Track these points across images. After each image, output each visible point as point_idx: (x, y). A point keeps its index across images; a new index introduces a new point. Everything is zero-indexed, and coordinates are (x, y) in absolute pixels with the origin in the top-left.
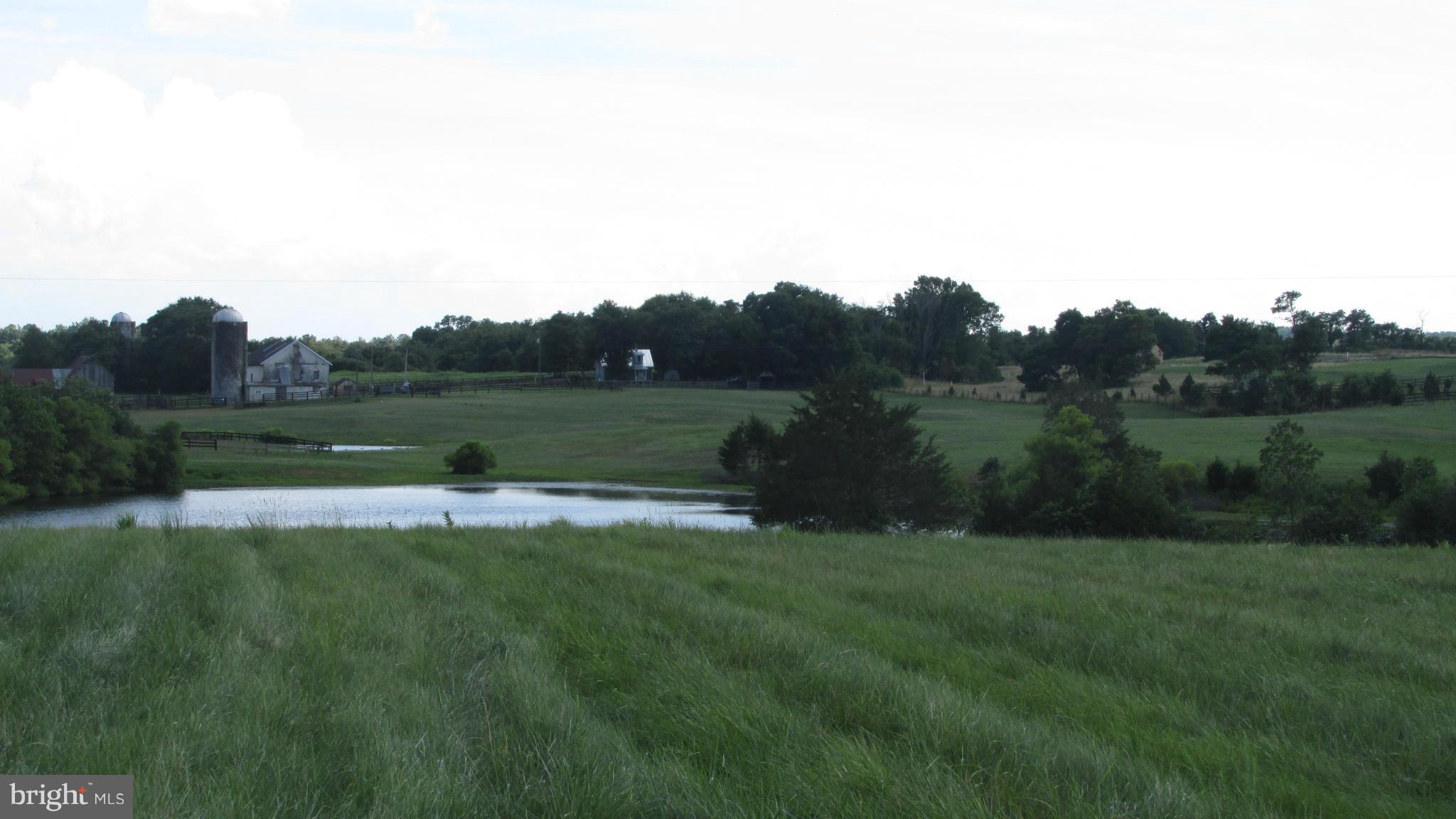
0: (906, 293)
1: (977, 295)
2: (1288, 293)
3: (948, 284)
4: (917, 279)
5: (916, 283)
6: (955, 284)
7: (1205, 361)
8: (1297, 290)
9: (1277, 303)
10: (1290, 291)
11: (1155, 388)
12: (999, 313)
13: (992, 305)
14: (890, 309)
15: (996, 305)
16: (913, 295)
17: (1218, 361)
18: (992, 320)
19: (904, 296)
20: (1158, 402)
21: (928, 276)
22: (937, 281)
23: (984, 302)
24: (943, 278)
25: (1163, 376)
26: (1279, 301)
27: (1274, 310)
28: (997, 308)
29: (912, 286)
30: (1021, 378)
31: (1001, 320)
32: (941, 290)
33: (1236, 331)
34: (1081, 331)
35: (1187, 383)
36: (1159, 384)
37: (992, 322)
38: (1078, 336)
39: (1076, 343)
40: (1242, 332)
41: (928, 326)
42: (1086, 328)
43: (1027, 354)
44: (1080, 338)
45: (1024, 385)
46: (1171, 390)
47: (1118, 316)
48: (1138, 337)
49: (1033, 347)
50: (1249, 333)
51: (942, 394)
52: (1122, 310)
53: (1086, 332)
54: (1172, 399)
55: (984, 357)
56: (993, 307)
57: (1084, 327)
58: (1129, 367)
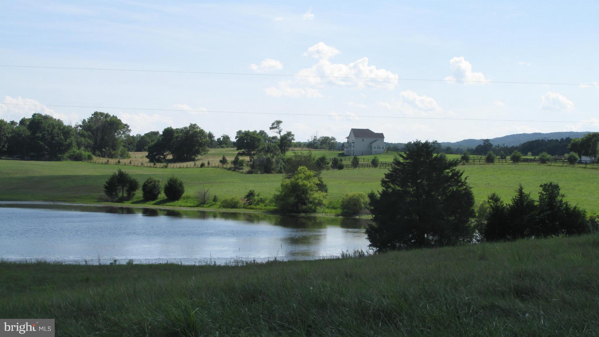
0: (88, 119)
1: (120, 120)
2: (277, 121)
3: (107, 116)
4: (93, 113)
5: (92, 115)
6: (110, 116)
7: (237, 150)
8: (281, 120)
11: (221, 161)
12: (129, 129)
13: (126, 125)
14: (80, 126)
15: (128, 125)
16: (91, 120)
17: (243, 150)
18: (126, 131)
19: (87, 120)
21: (99, 111)
22: (102, 114)
23: (123, 124)
24: (105, 113)
25: (223, 157)
26: (273, 124)
27: (271, 128)
28: (128, 127)
29: (91, 116)
30: (147, 157)
31: (130, 132)
32: (103, 118)
33: (251, 137)
34: (174, 137)
35: (237, 159)
36: (222, 160)
37: (126, 133)
38: (173, 139)
39: (172, 142)
40: (254, 138)
41: (99, 134)
42: (177, 135)
43: (150, 146)
44: (175, 140)
45: (149, 159)
46: (227, 162)
47: (192, 131)
48: (201, 140)
49: (153, 143)
50: (257, 138)
51: (115, 163)
52: (193, 128)
53: (177, 137)
54: (229, 166)
55: (122, 148)
56: (126, 126)
57: (176, 135)
58: (198, 152)
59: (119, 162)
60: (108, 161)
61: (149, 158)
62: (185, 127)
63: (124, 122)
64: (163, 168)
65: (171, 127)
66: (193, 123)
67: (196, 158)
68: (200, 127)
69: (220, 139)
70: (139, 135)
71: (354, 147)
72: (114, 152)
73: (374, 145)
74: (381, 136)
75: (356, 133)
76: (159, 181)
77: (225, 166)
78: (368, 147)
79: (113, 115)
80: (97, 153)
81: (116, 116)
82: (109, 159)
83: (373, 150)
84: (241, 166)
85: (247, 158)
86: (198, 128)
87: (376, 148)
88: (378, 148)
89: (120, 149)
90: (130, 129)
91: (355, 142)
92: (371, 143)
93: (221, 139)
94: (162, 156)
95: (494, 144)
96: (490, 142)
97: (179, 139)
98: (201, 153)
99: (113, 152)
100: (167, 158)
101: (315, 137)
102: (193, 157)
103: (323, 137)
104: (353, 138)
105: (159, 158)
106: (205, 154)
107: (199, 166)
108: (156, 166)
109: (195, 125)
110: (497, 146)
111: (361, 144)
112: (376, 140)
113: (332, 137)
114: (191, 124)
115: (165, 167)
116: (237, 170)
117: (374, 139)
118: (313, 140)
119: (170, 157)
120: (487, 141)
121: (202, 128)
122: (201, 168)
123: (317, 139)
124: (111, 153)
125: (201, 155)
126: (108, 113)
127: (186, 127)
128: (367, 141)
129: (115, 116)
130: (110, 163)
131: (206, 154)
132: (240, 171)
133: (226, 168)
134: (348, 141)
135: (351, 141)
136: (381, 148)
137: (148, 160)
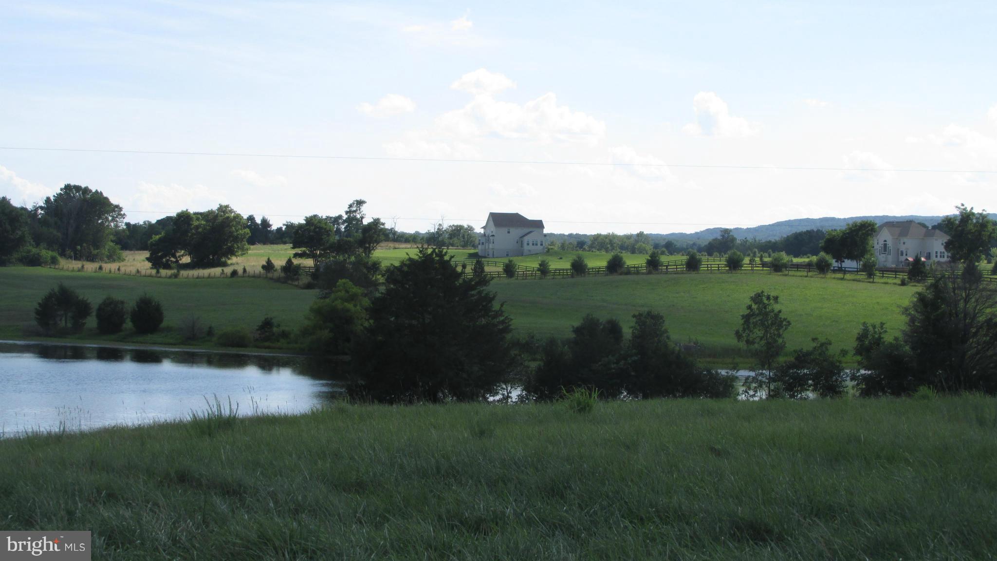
0: (54, 196)
1: (107, 199)
2: (357, 201)
3: (86, 190)
4: (63, 186)
5: (61, 190)
6: (91, 191)
7: (293, 248)
8: (363, 199)
9: (349, 208)
10: (358, 199)
11: (264, 267)
12: (122, 212)
13: (117, 206)
14: (42, 208)
15: (121, 206)
16: (59, 197)
17: (304, 249)
18: (117, 217)
19: (52, 199)
20: (266, 277)
21: (72, 184)
22: (78, 188)
23: (112, 204)
24: (83, 186)
25: (269, 259)
26: (351, 206)
27: (348, 213)
28: (121, 209)
29: (59, 191)
30: (148, 259)
31: (124, 218)
32: (80, 195)
33: (316, 227)
34: (192, 226)
35: (290, 262)
36: (266, 264)
37: (118, 219)
38: (191, 229)
39: (190, 234)
40: (320, 228)
41: (72, 221)
42: (197, 224)
43: (154, 242)
44: (194, 231)
45: (151, 264)
46: (274, 269)
47: (221, 216)
48: (237, 231)
49: (158, 236)
50: (326, 229)
51: (94, 268)
52: (224, 212)
53: (197, 227)
54: (277, 275)
55: (112, 244)
56: (118, 208)
57: (196, 223)
58: (231, 252)
59: (101, 267)
60: (83, 266)
61: (150, 262)
62: (210, 209)
63: (114, 201)
64: (170, 276)
65: (187, 210)
66: (224, 204)
67: (229, 262)
68: (235, 210)
71: (493, 243)
72: (97, 251)
73: (526, 239)
74: (539, 224)
75: (499, 220)
76: (122, 303)
77: (270, 275)
78: (517, 242)
79: (97, 190)
80: (69, 252)
81: (101, 192)
82: (86, 263)
83: (526, 247)
84: (295, 275)
85: (309, 262)
86: (231, 211)
87: (531, 244)
88: (533, 244)
89: (107, 247)
90: (124, 214)
91: (495, 234)
92: (521, 237)
94: (173, 259)
95: (739, 239)
96: (731, 234)
97: (200, 230)
98: (236, 254)
99: (95, 252)
100: (180, 262)
102: (223, 259)
104: (492, 228)
105: (167, 261)
106: (242, 255)
107: (229, 274)
108: (159, 275)
109: (227, 206)
110: (743, 240)
111: (506, 239)
112: (530, 232)
114: (221, 206)
115: (173, 277)
116: (290, 282)
117: (526, 230)
119: (186, 260)
120: (726, 231)
121: (238, 212)
122: (231, 278)
123: (443, 229)
124: (91, 252)
125: (236, 256)
126: (87, 187)
127: (212, 210)
128: (516, 232)
129: (99, 192)
130: (86, 268)
131: (245, 254)
132: (294, 283)
133: (271, 279)
134: (484, 233)
135: (489, 232)
136: (539, 244)
137: (149, 265)
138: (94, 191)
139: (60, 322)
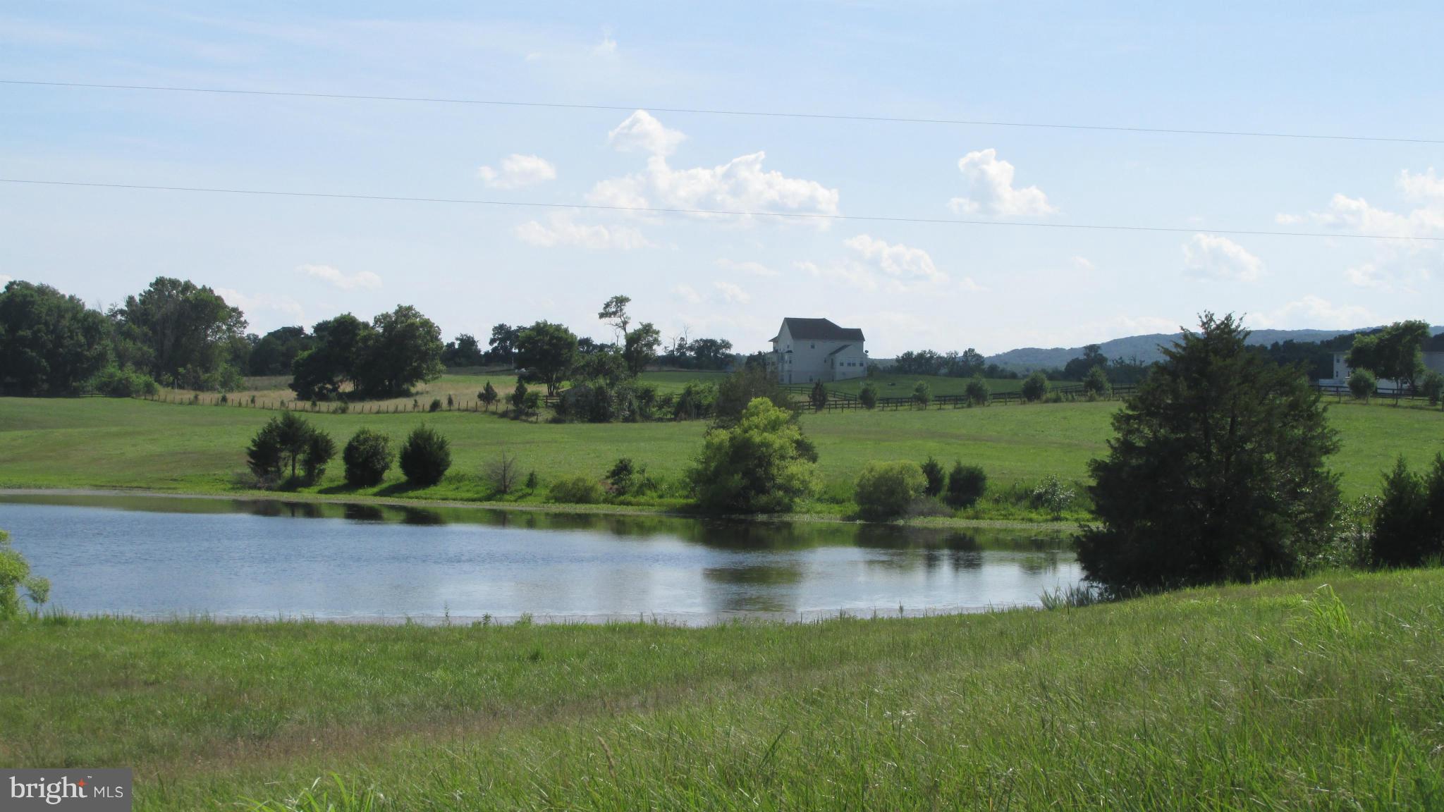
0: (141, 295)
1: (219, 298)
2: (615, 298)
3: (188, 286)
4: (153, 281)
5: (151, 285)
6: (194, 288)
8: (624, 295)
9: (603, 308)
10: (618, 295)
11: (481, 396)
12: (242, 319)
13: (235, 310)
14: (122, 312)
15: (240, 310)
16: (147, 297)
17: (530, 369)
18: (234, 325)
19: (137, 299)
21: (168, 276)
22: (174, 283)
23: (227, 307)
24: (183, 280)
25: (486, 388)
26: (605, 306)
27: (601, 319)
28: (240, 314)
29: (148, 288)
30: (292, 387)
31: (245, 327)
32: (178, 293)
33: (552, 337)
34: (358, 337)
35: (521, 391)
36: (484, 392)
37: (235, 329)
38: (357, 342)
39: (354, 349)
40: (559, 339)
41: (168, 332)
42: (365, 334)
43: (301, 361)
44: (360, 344)
45: (296, 393)
46: (497, 398)
47: (402, 322)
48: (426, 344)
49: (306, 354)
50: (567, 339)
51: (214, 402)
52: (405, 316)
53: (366, 339)
54: (502, 407)
55: (225, 365)
56: (236, 312)
57: (363, 333)
58: (418, 375)
59: (224, 399)
60: (196, 397)
61: (296, 391)
62: (385, 313)
63: (230, 302)
64: (335, 412)
65: (349, 314)
66: (405, 304)
67: (413, 390)
68: (421, 313)
69: (453, 344)
70: (254, 335)
71: (790, 362)
72: (206, 375)
73: (840, 357)
74: (855, 336)
75: (798, 329)
76: (386, 440)
77: (492, 408)
78: (825, 361)
79: (204, 286)
80: (167, 377)
81: (210, 288)
82: (198, 393)
83: (839, 369)
84: (531, 407)
85: (543, 389)
86: (416, 315)
87: (845, 365)
88: (849, 364)
89: (221, 370)
90: (245, 321)
91: (792, 351)
92: (831, 354)
93: (457, 346)
94: (329, 386)
95: (1111, 357)
96: (1100, 352)
97: (371, 343)
98: (426, 378)
99: (204, 376)
100: (340, 390)
101: (682, 339)
102: (405, 386)
103: (701, 340)
104: (789, 341)
105: (321, 389)
106: (434, 379)
107: (427, 407)
108: (317, 409)
109: (410, 308)
110: (1117, 361)
111: (810, 356)
112: (845, 347)
113: (723, 341)
114: (400, 307)
115: (340, 411)
116: (524, 417)
117: (838, 344)
118: (676, 347)
119: (347, 387)
120: (1092, 349)
121: (426, 317)
122: (432, 414)
123: (687, 345)
124: (199, 377)
125: (426, 382)
126: (189, 281)
127: (387, 313)
128: (824, 347)
129: (208, 288)
130: (201, 402)
131: (437, 378)
132: (530, 419)
133: (494, 413)
134: (775, 348)
135: (783, 348)
136: (858, 365)
137: (294, 394)
138: (199, 287)
139: (284, 469)
